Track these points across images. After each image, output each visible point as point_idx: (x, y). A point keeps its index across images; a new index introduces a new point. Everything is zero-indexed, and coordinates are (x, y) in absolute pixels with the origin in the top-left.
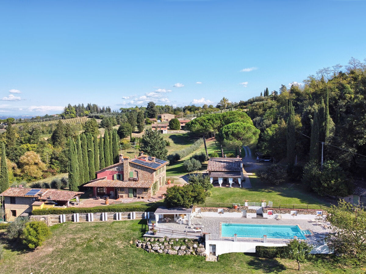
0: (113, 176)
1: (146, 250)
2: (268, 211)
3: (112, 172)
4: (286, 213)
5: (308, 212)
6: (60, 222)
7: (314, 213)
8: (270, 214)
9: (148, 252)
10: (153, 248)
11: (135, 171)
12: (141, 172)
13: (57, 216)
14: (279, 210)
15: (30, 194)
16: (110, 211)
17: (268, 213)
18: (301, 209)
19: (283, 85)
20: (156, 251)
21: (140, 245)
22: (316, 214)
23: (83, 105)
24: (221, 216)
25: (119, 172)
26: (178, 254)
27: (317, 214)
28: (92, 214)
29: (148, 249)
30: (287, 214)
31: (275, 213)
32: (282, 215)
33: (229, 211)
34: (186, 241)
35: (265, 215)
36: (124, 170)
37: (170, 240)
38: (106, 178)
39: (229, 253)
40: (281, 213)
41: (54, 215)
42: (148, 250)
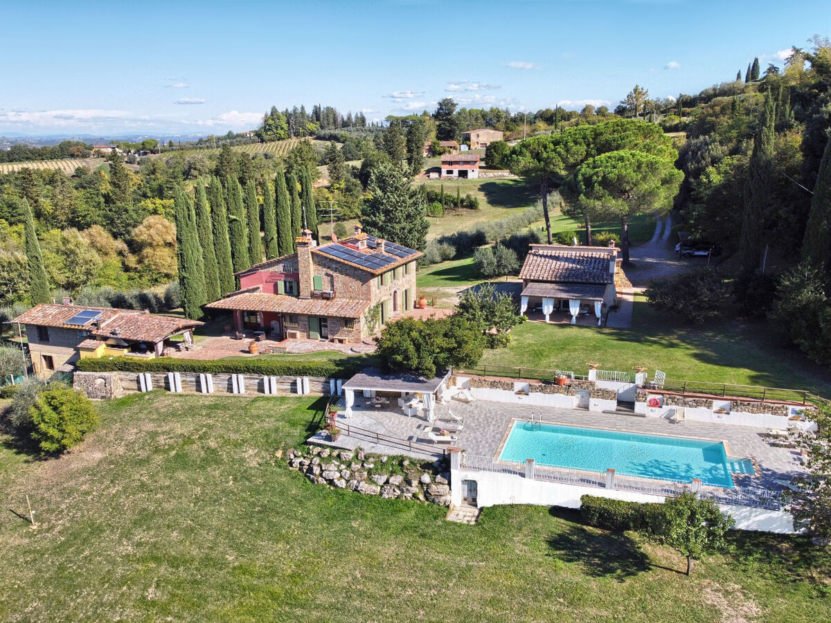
0: (276, 286)
1: (309, 477)
2: (650, 397)
3: (273, 275)
4: (698, 404)
5: (764, 408)
6: (139, 389)
7: (780, 412)
8: (656, 404)
9: (312, 481)
10: (324, 474)
11: (327, 275)
12: (340, 279)
13: (133, 375)
14: (681, 397)
15: (75, 322)
16: (249, 372)
17: (650, 401)
18: (744, 399)
19: (798, 47)
20: (331, 482)
21: (297, 462)
22: (786, 415)
23: (303, 108)
24: (520, 402)
25: (286, 276)
26: (381, 494)
27: (790, 415)
28: (209, 376)
29: (313, 474)
30: (703, 409)
31: (667, 404)
32: (687, 409)
33: (542, 390)
34: (406, 463)
35: (639, 407)
36: (300, 272)
37: (367, 458)
38: (261, 289)
39: (512, 506)
40: (685, 404)
41: (127, 373)
42: (312, 476)
